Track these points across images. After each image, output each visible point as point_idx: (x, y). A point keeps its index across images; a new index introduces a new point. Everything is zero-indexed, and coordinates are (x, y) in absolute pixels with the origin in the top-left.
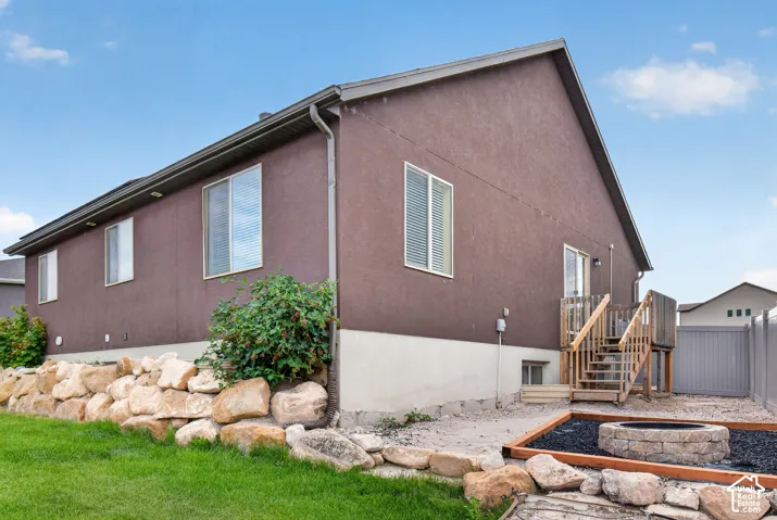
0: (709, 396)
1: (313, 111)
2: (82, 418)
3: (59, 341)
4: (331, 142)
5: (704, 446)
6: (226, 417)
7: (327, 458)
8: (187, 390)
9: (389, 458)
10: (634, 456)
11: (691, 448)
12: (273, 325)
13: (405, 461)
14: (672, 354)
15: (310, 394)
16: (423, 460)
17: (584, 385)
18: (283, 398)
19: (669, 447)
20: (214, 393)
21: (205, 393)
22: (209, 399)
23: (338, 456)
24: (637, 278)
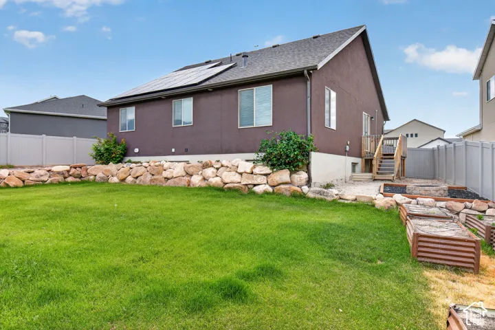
0: (418, 178)
1: (306, 72)
2: (189, 185)
3: (137, 150)
4: (309, 83)
5: (442, 192)
6: (276, 184)
7: (322, 197)
8: (252, 173)
9: (342, 197)
10: (421, 194)
11: (439, 192)
12: (294, 151)
13: (347, 198)
14: (405, 161)
15: (304, 175)
16: (354, 197)
17: (377, 173)
18: (296, 176)
19: (432, 192)
20: (266, 175)
21: (262, 175)
22: (265, 177)
23: (327, 196)
24: (384, 124)
